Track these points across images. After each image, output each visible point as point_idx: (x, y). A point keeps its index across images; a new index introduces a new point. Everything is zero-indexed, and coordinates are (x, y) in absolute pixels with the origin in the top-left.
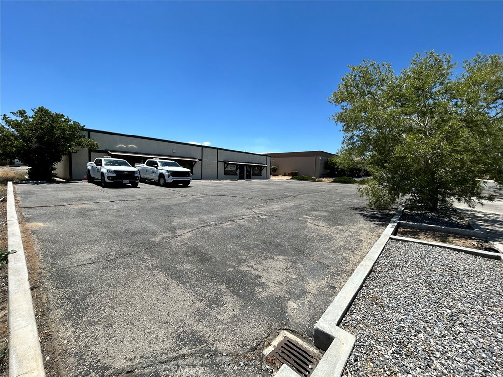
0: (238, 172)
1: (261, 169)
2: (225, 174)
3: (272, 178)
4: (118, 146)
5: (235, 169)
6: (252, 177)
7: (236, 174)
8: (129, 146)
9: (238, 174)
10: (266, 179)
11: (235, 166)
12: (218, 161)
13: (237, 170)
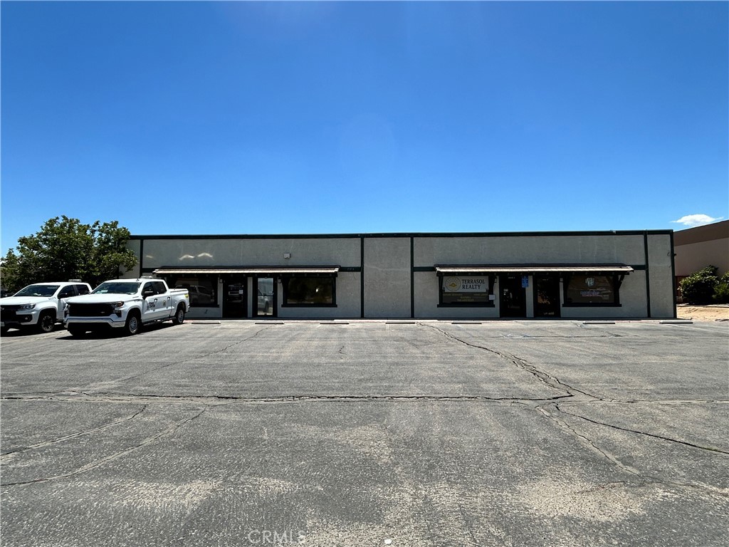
0: (495, 297)
1: (615, 280)
2: (441, 304)
3: (683, 312)
4: (181, 259)
5: (484, 288)
6: (564, 310)
7: (491, 304)
8: (200, 256)
9: (497, 303)
10: (649, 317)
11: (486, 279)
12: (414, 269)
13: (491, 291)
